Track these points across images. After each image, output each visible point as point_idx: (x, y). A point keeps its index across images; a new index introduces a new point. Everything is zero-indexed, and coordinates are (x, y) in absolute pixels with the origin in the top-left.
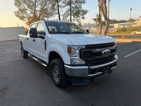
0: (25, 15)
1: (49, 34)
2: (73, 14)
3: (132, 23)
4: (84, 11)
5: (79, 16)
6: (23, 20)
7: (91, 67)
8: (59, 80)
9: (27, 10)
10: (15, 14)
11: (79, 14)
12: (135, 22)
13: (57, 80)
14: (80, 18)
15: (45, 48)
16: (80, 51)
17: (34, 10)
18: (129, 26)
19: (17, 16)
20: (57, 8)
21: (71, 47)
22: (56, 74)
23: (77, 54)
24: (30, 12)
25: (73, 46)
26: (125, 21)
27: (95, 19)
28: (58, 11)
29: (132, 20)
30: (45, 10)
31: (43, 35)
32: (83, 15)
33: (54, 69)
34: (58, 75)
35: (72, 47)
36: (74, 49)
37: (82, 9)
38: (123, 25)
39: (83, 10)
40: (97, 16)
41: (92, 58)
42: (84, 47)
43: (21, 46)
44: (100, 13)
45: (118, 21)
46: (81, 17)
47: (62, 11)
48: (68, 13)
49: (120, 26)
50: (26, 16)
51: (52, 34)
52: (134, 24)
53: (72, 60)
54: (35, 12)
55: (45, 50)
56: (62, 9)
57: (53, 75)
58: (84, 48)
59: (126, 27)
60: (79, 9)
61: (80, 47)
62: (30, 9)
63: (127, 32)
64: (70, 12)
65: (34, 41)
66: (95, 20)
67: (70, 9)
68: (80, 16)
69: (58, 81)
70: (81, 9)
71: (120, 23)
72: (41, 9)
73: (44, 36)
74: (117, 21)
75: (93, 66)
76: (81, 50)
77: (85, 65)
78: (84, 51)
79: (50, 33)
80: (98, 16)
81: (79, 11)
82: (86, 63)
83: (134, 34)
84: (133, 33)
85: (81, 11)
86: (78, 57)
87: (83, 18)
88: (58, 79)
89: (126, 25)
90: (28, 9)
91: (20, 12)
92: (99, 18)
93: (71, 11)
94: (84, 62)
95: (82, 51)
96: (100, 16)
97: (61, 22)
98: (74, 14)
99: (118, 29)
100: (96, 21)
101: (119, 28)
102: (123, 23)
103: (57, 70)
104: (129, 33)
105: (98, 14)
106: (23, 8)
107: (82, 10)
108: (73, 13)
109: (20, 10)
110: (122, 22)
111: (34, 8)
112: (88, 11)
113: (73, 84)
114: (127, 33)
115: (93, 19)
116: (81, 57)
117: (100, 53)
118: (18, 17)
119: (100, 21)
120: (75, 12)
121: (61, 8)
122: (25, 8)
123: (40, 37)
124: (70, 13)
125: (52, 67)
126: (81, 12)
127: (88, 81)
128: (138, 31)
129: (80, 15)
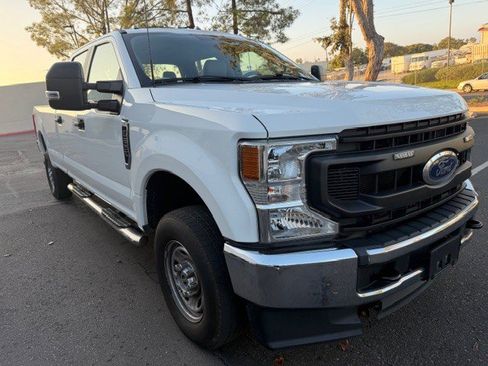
0: (68, 39)
1: (142, 86)
2: (244, 24)
3: (454, 51)
4: (282, 12)
5: (266, 32)
6: (63, 55)
7: (371, 252)
8: (200, 312)
9: (74, 17)
10: (33, 36)
11: (268, 23)
12: (464, 49)
13: (192, 314)
14: (271, 41)
15: (128, 159)
16: (311, 167)
17: (102, 16)
18: (446, 61)
19: (41, 42)
20: (185, 8)
21: (258, 145)
22: (186, 283)
23: (294, 182)
24: (85, 28)
25: (269, 139)
26: (428, 48)
27: (326, 39)
28: (187, 19)
29: (452, 43)
30: (139, 13)
31: (115, 97)
32: (282, 26)
33: (174, 257)
34: (191, 290)
35: (264, 148)
36: (271, 156)
37: (277, 6)
38: (421, 59)
39: (280, 8)
40: (334, 28)
41: (373, 202)
42: (331, 144)
43: (43, 152)
44: (343, 13)
45: (404, 46)
46: (273, 35)
47: (204, 16)
48: (224, 22)
49: (413, 64)
50: (73, 43)
51: (152, 89)
52: (461, 56)
53: (263, 218)
54: (103, 23)
55: (129, 167)
56: (203, 8)
57: (169, 287)
58: (329, 147)
59: (434, 65)
60: (266, 6)
61: (306, 148)
62: (87, 13)
63: (438, 84)
64: (231, 16)
65: (81, 125)
66: (327, 41)
67: (230, 6)
68: (271, 33)
69: (195, 318)
70: (270, 7)
71: (411, 53)
72: (127, 13)
73: (119, 99)
74: (401, 48)
75: (382, 245)
76: (316, 160)
77: (338, 242)
78: (332, 167)
79: (146, 82)
80: (336, 27)
81: (266, 12)
82: (341, 228)
83: (468, 89)
84: (462, 84)
85: (274, 13)
86: (298, 203)
87: (283, 39)
88: (197, 309)
89: (434, 59)
90: (77, 13)
91: (48, 27)
92: (343, 34)
93: (235, 15)
94: (330, 228)
95: (318, 167)
96: (344, 26)
97: (196, 36)
98: (247, 24)
99: (407, 74)
100: (330, 47)
101: (408, 72)
102: (423, 55)
103: (186, 266)
104: (445, 87)
105: (338, 20)
106: (61, 11)
107: (276, 10)
108: (244, 21)
109: (47, 19)
110: (417, 49)
111: (100, 11)
112: (297, 12)
113: (274, 345)
114: (439, 88)
115: (319, 40)
116: (314, 200)
117: (413, 174)
118: (44, 45)
119: (345, 46)
120: (252, 19)
121: (200, 5)
122: (65, 10)
123: (101, 106)
124: (232, 22)
125: (162, 247)
126: (274, 17)
127: (353, 320)
128: (480, 78)
129: (269, 28)
